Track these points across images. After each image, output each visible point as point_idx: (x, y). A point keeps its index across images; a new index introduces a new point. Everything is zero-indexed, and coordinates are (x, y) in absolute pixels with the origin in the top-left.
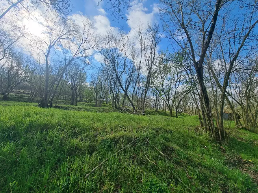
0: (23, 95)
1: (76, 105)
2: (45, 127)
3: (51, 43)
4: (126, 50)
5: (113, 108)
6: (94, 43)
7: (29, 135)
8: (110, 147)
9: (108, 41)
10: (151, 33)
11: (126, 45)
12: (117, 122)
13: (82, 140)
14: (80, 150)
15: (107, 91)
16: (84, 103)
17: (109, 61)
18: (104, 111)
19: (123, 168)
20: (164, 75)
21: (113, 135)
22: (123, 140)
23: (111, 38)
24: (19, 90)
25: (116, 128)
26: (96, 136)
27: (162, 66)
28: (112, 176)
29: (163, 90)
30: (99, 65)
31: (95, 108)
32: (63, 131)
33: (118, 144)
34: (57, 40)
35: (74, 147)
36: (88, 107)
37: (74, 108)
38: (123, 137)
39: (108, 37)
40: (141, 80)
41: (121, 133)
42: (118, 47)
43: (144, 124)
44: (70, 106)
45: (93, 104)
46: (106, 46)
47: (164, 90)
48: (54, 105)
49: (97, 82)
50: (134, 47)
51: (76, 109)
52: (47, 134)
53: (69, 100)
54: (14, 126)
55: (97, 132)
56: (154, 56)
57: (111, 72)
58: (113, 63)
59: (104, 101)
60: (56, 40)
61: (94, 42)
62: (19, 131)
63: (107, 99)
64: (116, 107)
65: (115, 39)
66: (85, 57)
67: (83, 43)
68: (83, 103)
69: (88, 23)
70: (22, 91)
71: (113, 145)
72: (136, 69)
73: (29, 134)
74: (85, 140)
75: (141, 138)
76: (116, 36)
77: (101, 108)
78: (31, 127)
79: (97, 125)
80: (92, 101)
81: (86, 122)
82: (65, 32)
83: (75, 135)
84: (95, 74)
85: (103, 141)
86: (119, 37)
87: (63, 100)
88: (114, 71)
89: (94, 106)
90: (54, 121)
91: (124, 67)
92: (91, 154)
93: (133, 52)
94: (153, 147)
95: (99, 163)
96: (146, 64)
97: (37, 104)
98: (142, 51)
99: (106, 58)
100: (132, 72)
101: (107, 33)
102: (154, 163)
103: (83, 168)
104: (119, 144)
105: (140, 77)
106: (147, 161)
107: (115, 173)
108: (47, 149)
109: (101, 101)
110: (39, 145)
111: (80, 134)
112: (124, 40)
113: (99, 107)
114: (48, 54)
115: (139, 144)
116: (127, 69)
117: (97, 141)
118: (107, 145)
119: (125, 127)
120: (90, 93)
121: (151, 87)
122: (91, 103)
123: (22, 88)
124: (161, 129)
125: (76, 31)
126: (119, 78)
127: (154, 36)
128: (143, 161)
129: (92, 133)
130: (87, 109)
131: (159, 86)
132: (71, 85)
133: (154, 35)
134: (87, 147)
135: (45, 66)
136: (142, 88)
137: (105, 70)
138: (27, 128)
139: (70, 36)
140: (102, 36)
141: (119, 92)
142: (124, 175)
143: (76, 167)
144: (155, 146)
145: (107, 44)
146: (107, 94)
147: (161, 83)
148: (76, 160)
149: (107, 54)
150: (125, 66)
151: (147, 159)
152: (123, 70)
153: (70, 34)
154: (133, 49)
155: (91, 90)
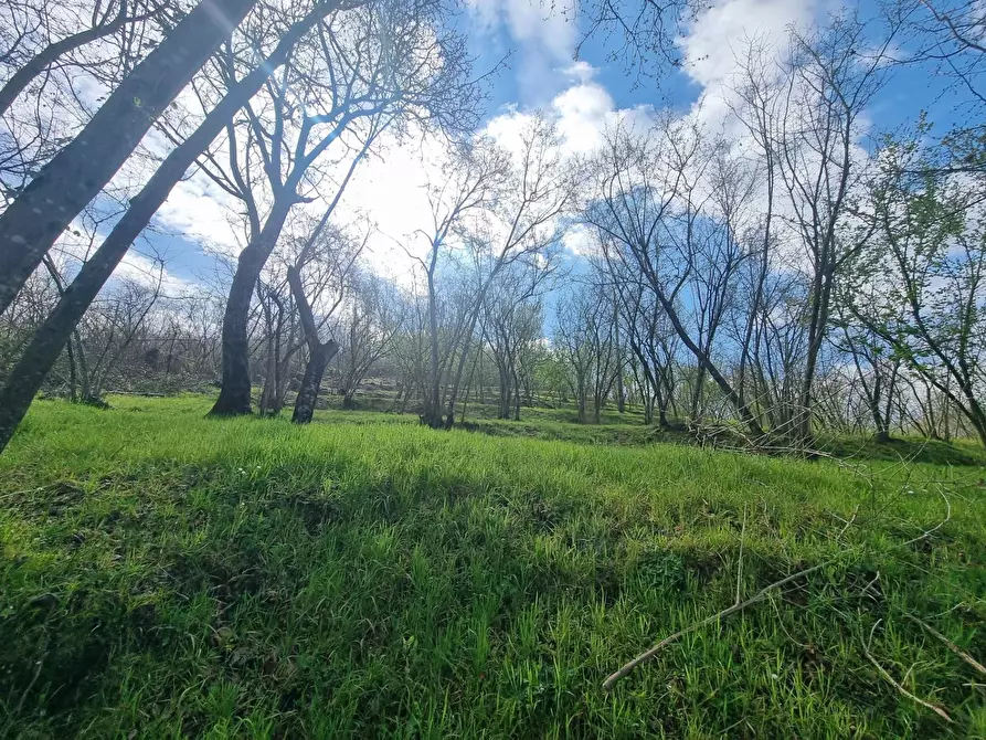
0: (381, 392)
1: (518, 419)
2: (456, 490)
3: (438, 232)
4: (691, 184)
5: (651, 426)
6: (564, 194)
7: (424, 509)
8: (681, 585)
9: (612, 170)
10: (812, 71)
11: (689, 162)
12: (689, 487)
13: (570, 545)
14: (567, 578)
15: (619, 360)
16: (540, 410)
17: (621, 244)
18: (616, 438)
19: (759, 692)
20: (918, 252)
21: (685, 539)
22: (734, 567)
23: (624, 156)
24: (370, 381)
25: (695, 512)
26: (617, 535)
27: (898, 210)
28: (714, 712)
29: (920, 331)
30: (585, 269)
31: (579, 426)
32: (506, 504)
33: (714, 582)
34: (452, 218)
35: (548, 566)
36: (557, 426)
37: (511, 429)
38: (733, 553)
39: (611, 155)
40: (777, 295)
41: (719, 535)
42: (653, 183)
43: (828, 502)
44: (500, 422)
45: (572, 411)
46: (607, 191)
47: (924, 331)
48: (457, 419)
49: (579, 330)
50: (727, 158)
51: (518, 432)
52: (465, 511)
53: (495, 402)
54: (390, 479)
55: (617, 519)
56: (846, 174)
57: (630, 287)
58: (640, 248)
59: (609, 402)
60: (448, 219)
61: (561, 190)
62: (401, 495)
63: (621, 390)
64: (663, 422)
65: (638, 153)
66: (535, 250)
67: (526, 204)
68: (535, 409)
69: (538, 130)
70: (377, 381)
71: (693, 583)
72: (746, 252)
73: (423, 506)
74: (580, 545)
75: (832, 571)
76: (641, 142)
77: (602, 427)
78: (425, 487)
79: (611, 492)
80: (565, 400)
81: (571, 478)
82: (472, 183)
83: (543, 521)
84: (569, 301)
85: (649, 559)
86: (655, 141)
87: (476, 401)
88: (645, 280)
89: (575, 421)
90: (478, 472)
91: (686, 255)
92: (610, 603)
93: (725, 181)
94: (915, 624)
95: (647, 645)
96: (797, 219)
97: (416, 417)
98: (770, 167)
99: (608, 233)
100: (728, 268)
101: (605, 143)
102: (940, 711)
103: (588, 646)
104: (718, 579)
105: (770, 282)
106: (890, 691)
107: (724, 704)
108: (472, 559)
109: (600, 402)
110: (451, 542)
111: (558, 522)
112: (679, 147)
113: (593, 423)
114: (433, 264)
115: (824, 598)
116: (700, 261)
117: (624, 554)
118: (668, 578)
119: (732, 508)
120: (557, 372)
121: (836, 323)
122: (561, 410)
123: (376, 374)
124: (946, 535)
125: (501, 172)
126: (670, 303)
127: (832, 79)
128: (865, 686)
129: (598, 522)
130: (554, 433)
131: (893, 312)
132: (496, 352)
133: (835, 72)
134: (591, 574)
135: (427, 301)
136: (783, 332)
137: (608, 283)
138: (417, 488)
139: (487, 192)
140: (588, 158)
141: (669, 358)
142: (769, 722)
143: (566, 637)
144: (930, 624)
145: (608, 183)
146: (619, 371)
147: (904, 294)
148: (561, 609)
149: (611, 218)
150: (692, 250)
151: (884, 682)
152: (684, 266)
153: (485, 187)
154: (721, 169)
155: (562, 361)
